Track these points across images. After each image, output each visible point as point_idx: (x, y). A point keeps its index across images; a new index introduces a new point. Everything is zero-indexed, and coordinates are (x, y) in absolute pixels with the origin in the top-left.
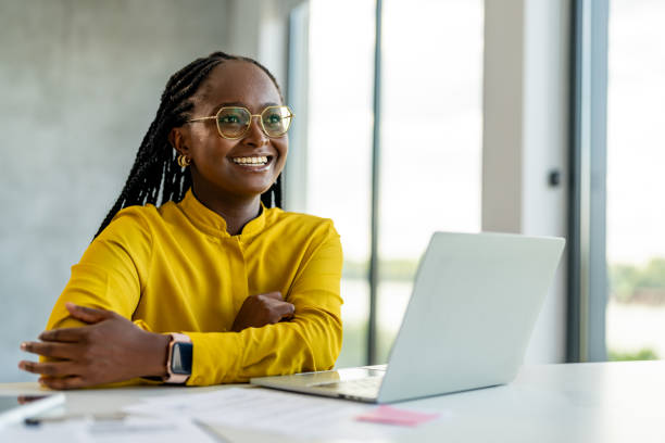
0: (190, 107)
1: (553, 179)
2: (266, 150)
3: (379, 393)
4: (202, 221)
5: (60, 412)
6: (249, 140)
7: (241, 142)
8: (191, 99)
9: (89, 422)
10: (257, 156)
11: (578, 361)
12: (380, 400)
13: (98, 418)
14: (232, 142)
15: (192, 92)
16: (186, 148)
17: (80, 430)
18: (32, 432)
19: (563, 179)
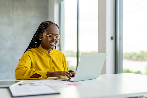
0: (44, 31)
1: (112, 38)
2: (55, 42)
3: (74, 80)
4: (43, 51)
5: (23, 83)
6: (53, 40)
7: (51, 40)
8: (44, 30)
9: (29, 84)
10: (53, 43)
11: (117, 73)
12: (74, 81)
13: (30, 84)
14: (50, 40)
15: (45, 29)
16: (41, 37)
17: (28, 86)
18: (20, 86)
19: (114, 38)
